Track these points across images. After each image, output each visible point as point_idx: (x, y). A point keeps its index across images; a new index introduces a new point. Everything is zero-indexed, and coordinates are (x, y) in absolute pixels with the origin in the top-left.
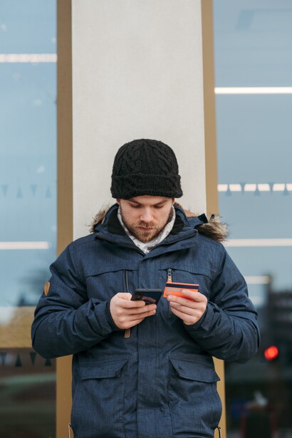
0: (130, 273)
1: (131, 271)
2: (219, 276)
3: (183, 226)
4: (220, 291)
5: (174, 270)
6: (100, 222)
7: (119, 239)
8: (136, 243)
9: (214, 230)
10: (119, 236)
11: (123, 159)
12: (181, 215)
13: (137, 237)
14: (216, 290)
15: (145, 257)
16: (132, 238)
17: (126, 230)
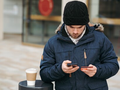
0: (71, 52)
1: (71, 51)
2: (103, 47)
3: (89, 32)
4: (103, 52)
5: (86, 49)
6: (59, 30)
7: (66, 39)
8: (72, 39)
9: (100, 30)
10: (66, 38)
11: (67, 10)
12: (88, 26)
13: (72, 37)
14: (102, 52)
15: (76, 46)
16: (70, 37)
17: (68, 34)
